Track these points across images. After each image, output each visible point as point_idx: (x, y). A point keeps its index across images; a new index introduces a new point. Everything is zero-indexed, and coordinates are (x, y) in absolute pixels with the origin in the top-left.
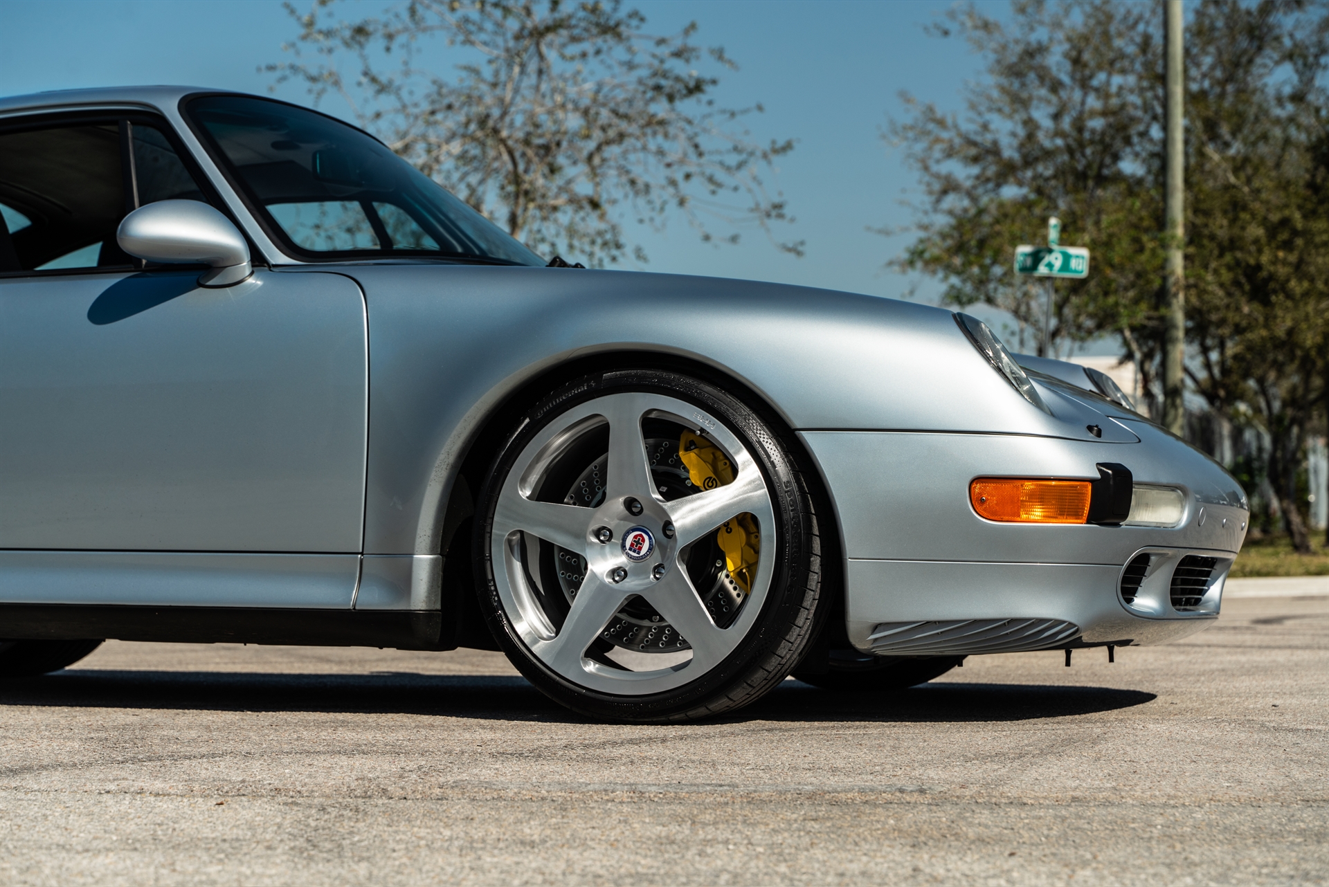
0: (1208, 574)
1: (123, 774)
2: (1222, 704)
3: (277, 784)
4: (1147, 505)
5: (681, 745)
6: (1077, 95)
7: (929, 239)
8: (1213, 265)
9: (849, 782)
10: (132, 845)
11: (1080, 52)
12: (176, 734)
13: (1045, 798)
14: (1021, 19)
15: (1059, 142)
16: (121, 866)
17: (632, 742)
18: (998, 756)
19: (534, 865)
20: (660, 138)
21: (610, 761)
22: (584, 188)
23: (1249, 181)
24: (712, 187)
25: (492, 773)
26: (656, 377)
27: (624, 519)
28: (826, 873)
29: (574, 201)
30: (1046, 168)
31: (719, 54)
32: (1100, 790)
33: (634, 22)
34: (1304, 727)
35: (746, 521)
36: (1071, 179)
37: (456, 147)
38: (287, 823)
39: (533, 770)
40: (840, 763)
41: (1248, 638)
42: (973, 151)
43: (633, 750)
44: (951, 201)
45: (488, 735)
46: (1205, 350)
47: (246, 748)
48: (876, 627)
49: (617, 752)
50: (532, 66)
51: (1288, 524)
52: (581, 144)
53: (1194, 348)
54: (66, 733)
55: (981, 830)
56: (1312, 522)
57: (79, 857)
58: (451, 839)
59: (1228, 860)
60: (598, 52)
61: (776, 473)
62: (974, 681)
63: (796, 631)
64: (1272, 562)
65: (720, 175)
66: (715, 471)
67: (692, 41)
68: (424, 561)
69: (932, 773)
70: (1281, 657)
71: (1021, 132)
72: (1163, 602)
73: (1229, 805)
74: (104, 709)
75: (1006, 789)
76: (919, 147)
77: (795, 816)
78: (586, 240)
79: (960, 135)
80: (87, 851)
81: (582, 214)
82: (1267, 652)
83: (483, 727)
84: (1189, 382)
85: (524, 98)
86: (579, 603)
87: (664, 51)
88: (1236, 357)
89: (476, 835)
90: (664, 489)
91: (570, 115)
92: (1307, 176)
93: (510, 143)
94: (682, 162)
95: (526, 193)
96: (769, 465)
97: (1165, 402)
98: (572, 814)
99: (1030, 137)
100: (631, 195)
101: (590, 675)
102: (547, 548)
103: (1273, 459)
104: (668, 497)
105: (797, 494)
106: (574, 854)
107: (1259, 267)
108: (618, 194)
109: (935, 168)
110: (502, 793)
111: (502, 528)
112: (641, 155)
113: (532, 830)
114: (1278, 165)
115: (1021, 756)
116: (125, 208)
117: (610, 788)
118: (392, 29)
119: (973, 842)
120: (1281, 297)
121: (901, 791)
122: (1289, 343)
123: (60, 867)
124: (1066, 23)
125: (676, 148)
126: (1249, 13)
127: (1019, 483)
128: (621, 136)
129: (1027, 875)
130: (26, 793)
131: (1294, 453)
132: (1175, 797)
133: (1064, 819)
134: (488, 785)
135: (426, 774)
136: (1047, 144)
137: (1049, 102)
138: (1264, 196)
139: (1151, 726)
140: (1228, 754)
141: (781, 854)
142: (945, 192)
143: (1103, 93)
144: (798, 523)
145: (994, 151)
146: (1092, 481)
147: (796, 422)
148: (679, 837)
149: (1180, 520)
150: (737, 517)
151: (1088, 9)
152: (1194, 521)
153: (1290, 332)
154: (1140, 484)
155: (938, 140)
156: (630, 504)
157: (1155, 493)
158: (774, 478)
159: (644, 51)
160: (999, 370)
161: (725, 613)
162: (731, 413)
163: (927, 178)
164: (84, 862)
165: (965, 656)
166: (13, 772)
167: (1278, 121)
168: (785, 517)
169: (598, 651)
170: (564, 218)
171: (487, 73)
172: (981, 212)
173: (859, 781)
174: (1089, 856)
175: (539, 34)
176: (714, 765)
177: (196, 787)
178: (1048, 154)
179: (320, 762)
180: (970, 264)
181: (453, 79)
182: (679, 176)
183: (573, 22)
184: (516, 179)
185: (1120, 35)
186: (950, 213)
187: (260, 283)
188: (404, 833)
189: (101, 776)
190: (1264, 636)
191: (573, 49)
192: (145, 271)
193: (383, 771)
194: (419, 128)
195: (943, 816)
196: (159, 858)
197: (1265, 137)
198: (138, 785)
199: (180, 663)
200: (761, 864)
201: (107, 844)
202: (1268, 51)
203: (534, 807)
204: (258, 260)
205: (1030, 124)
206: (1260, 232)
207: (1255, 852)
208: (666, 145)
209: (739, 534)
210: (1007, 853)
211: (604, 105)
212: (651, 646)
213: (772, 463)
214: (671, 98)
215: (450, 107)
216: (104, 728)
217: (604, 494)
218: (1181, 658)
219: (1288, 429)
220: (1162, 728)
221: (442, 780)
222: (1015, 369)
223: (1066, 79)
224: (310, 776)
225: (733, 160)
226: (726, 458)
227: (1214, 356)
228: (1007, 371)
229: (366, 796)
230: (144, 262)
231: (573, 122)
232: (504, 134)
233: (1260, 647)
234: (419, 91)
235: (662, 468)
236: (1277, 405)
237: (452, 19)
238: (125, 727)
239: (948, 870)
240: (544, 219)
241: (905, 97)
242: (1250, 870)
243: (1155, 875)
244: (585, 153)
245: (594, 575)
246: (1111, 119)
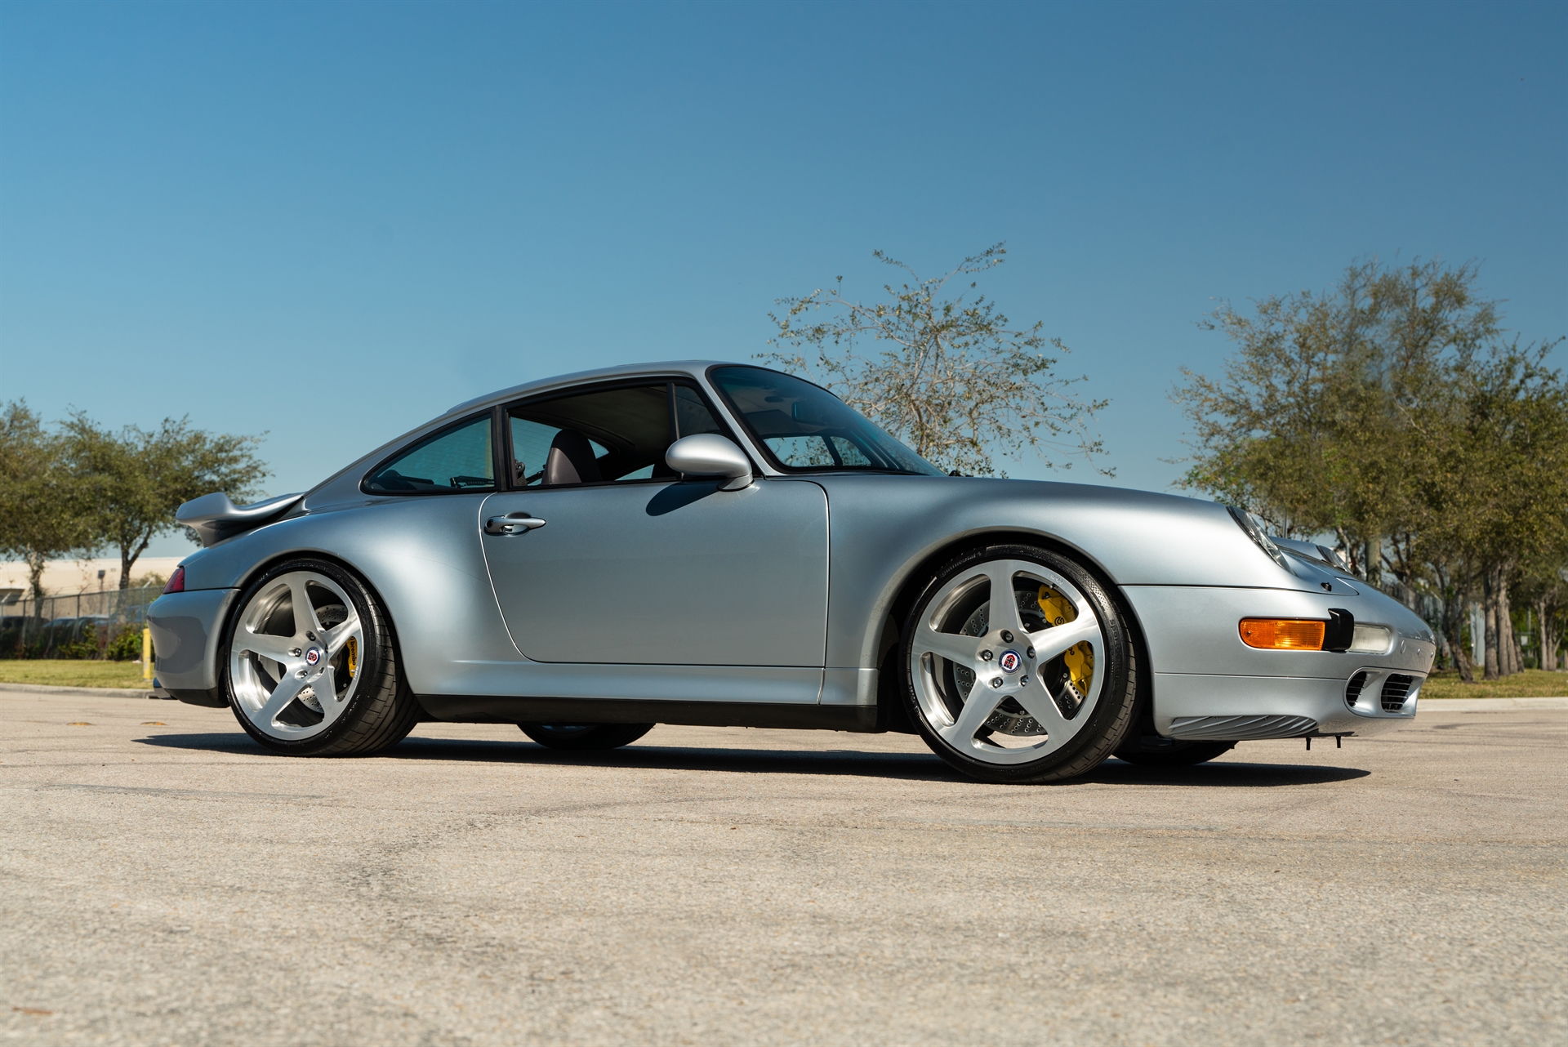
0: (1407, 687)
1: (669, 809)
2: (1418, 778)
3: (770, 816)
4: (1364, 638)
5: (1040, 797)
6: (1304, 368)
7: (1201, 466)
8: (1401, 483)
9: (1158, 823)
10: (678, 852)
11: (1305, 339)
12: (702, 785)
13: (1297, 836)
14: (1264, 317)
15: (1291, 400)
16: (671, 865)
17: (1007, 795)
18: (1261, 809)
19: (946, 870)
20: (1018, 399)
21: (993, 807)
22: (967, 433)
23: (1426, 425)
24: (1053, 431)
25: (914, 812)
26: (1023, 549)
27: (1000, 645)
28: (1148, 880)
29: (960, 441)
30: (1282, 418)
31: (1058, 343)
32: (1336, 831)
33: (1000, 322)
34: (1479, 794)
35: (1085, 647)
36: (1300, 425)
37: (881, 406)
38: (779, 841)
39: (942, 811)
40: (1152, 811)
41: (1433, 737)
42: (1232, 407)
43: (1008, 800)
44: (1216, 440)
45: (909, 789)
46: (1396, 542)
47: (748, 794)
48: (1175, 720)
49: (997, 801)
50: (932, 353)
51: (1457, 662)
52: (965, 403)
53: (1388, 541)
54: (631, 783)
55: (1253, 855)
56: (1473, 661)
57: (643, 859)
58: (888, 853)
59: (1432, 879)
60: (976, 342)
61: (1105, 614)
62: (1240, 761)
63: (1118, 722)
64: (1446, 688)
65: (1059, 423)
66: (1063, 613)
67: (1038, 335)
68: (866, 673)
69: (1216, 818)
70: (1457, 749)
71: (1265, 394)
72: (1376, 706)
73: (1429, 843)
74: (654, 770)
75: (1269, 830)
76: (1194, 404)
77: (1122, 844)
78: (969, 467)
79: (1222, 395)
80: (649, 855)
81: (965, 450)
82: (1447, 746)
83: (906, 785)
84: (1384, 564)
85: (926, 372)
86: (969, 702)
87: (1020, 341)
88: (1417, 546)
89: (907, 851)
90: (1028, 625)
91: (957, 384)
92: (1468, 422)
93: (917, 403)
94: (1032, 415)
95: (928, 436)
96: (1099, 609)
97: (1367, 577)
98: (969, 839)
99: (1271, 396)
100: (998, 437)
101: (978, 750)
102: (948, 664)
103: (1445, 617)
104: (1031, 629)
105: (1119, 628)
106: (973, 865)
107: (1433, 484)
108: (989, 436)
109: (1205, 418)
110: (921, 825)
111: (918, 650)
112: (1005, 410)
113: (943, 849)
114: (1446, 415)
115: (1278, 809)
116: (670, 440)
117: (995, 824)
118: (839, 329)
119: (1249, 863)
120: (1450, 504)
121: (1196, 829)
122: (1456, 537)
123: (632, 865)
124: (1295, 319)
125: (1028, 406)
126: (1424, 311)
127: (1273, 622)
128: (992, 397)
129: (1289, 885)
130: (607, 820)
131: (1460, 614)
132: (1390, 837)
133: (1312, 850)
134: (912, 820)
135: (869, 812)
136: (1283, 401)
137: (1284, 373)
138: (1436, 435)
139: (1369, 791)
140: (1425, 811)
141: (1115, 868)
142: (1212, 434)
143: (1321, 366)
144: (1120, 649)
145: (1246, 406)
146: (1325, 621)
147: (1119, 578)
148: (1044, 855)
149: (1387, 649)
150: (1078, 644)
151: (1311, 310)
152: (1398, 649)
153: (1457, 529)
154: (1359, 623)
155: (1206, 400)
156: (1005, 635)
157: (1369, 630)
158: (1104, 618)
159: (1007, 341)
160: (1259, 545)
161: (1069, 709)
162: (1073, 575)
163: (1199, 426)
164: (648, 862)
165: (1237, 742)
166: (598, 806)
167: (1446, 385)
168: (1111, 644)
169: (983, 734)
170: (953, 453)
171: (902, 357)
172: (1237, 448)
173: (1166, 823)
174: (1331, 874)
175: (937, 330)
176: (1064, 810)
177: (718, 818)
178: (1283, 408)
179: (798, 803)
180: (1231, 482)
181: (880, 361)
182: (1031, 424)
183: (960, 323)
184: (922, 428)
185: (1333, 327)
186: (1216, 448)
187: (758, 488)
188: (857, 849)
189: (655, 810)
190: (1443, 736)
191: (960, 341)
192: (683, 481)
193: (840, 810)
194: (857, 394)
195: (1225, 847)
196: (696, 860)
197: (1437, 395)
198: (679, 815)
199: (701, 743)
200: (1102, 874)
201: (661, 851)
202: (1438, 337)
203: (943, 835)
204: (757, 473)
205: (1270, 387)
206: (1435, 460)
207: (1451, 875)
208: (1022, 404)
209: (1080, 656)
210: (1273, 871)
211: (980, 377)
212: (1019, 731)
213: (1102, 607)
214: (1025, 372)
215: (877, 380)
216: (655, 781)
217: (987, 628)
218: (1386, 749)
219: (1455, 597)
220: (1377, 793)
221: (880, 816)
222: (1270, 544)
223: (1296, 358)
224: (792, 812)
225: (1067, 413)
226: (1071, 604)
227: (1402, 546)
228: (1265, 545)
229: (830, 825)
230: (683, 474)
231: (960, 388)
232: (913, 397)
233: (1441, 743)
234: (857, 369)
235: (1026, 611)
236: (1447, 579)
237: (879, 322)
238: (669, 780)
239: (1233, 881)
240: (940, 453)
241: (1185, 371)
242: (1448, 885)
243: (1380, 887)
244: (967, 409)
245: (980, 683)
246: (1327, 384)
